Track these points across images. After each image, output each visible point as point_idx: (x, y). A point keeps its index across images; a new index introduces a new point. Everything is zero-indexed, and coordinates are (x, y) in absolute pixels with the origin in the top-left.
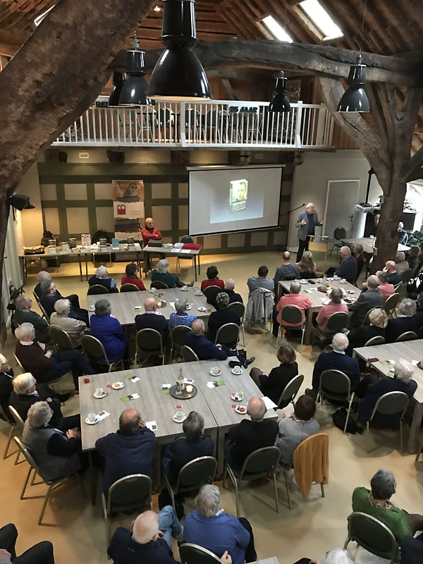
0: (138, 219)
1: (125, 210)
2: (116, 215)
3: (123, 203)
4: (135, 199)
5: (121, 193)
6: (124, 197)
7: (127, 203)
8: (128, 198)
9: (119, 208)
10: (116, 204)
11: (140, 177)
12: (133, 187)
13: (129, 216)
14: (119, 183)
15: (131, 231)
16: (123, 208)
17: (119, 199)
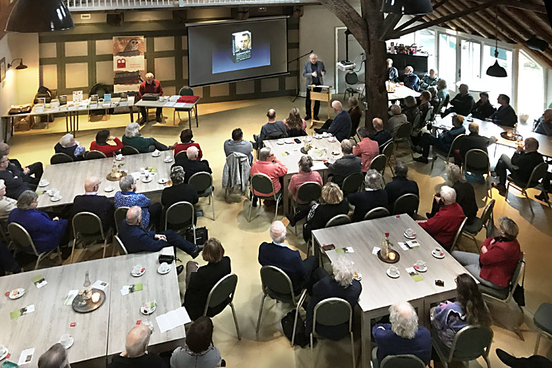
0: (138, 72)
1: (125, 64)
2: (116, 69)
3: (123, 57)
4: (137, 53)
5: (122, 48)
6: (124, 52)
7: (128, 57)
8: (129, 52)
9: (119, 62)
10: (116, 58)
11: (140, 33)
12: (133, 42)
13: (129, 69)
14: (120, 39)
15: (131, 83)
16: (123, 61)
17: (120, 54)
